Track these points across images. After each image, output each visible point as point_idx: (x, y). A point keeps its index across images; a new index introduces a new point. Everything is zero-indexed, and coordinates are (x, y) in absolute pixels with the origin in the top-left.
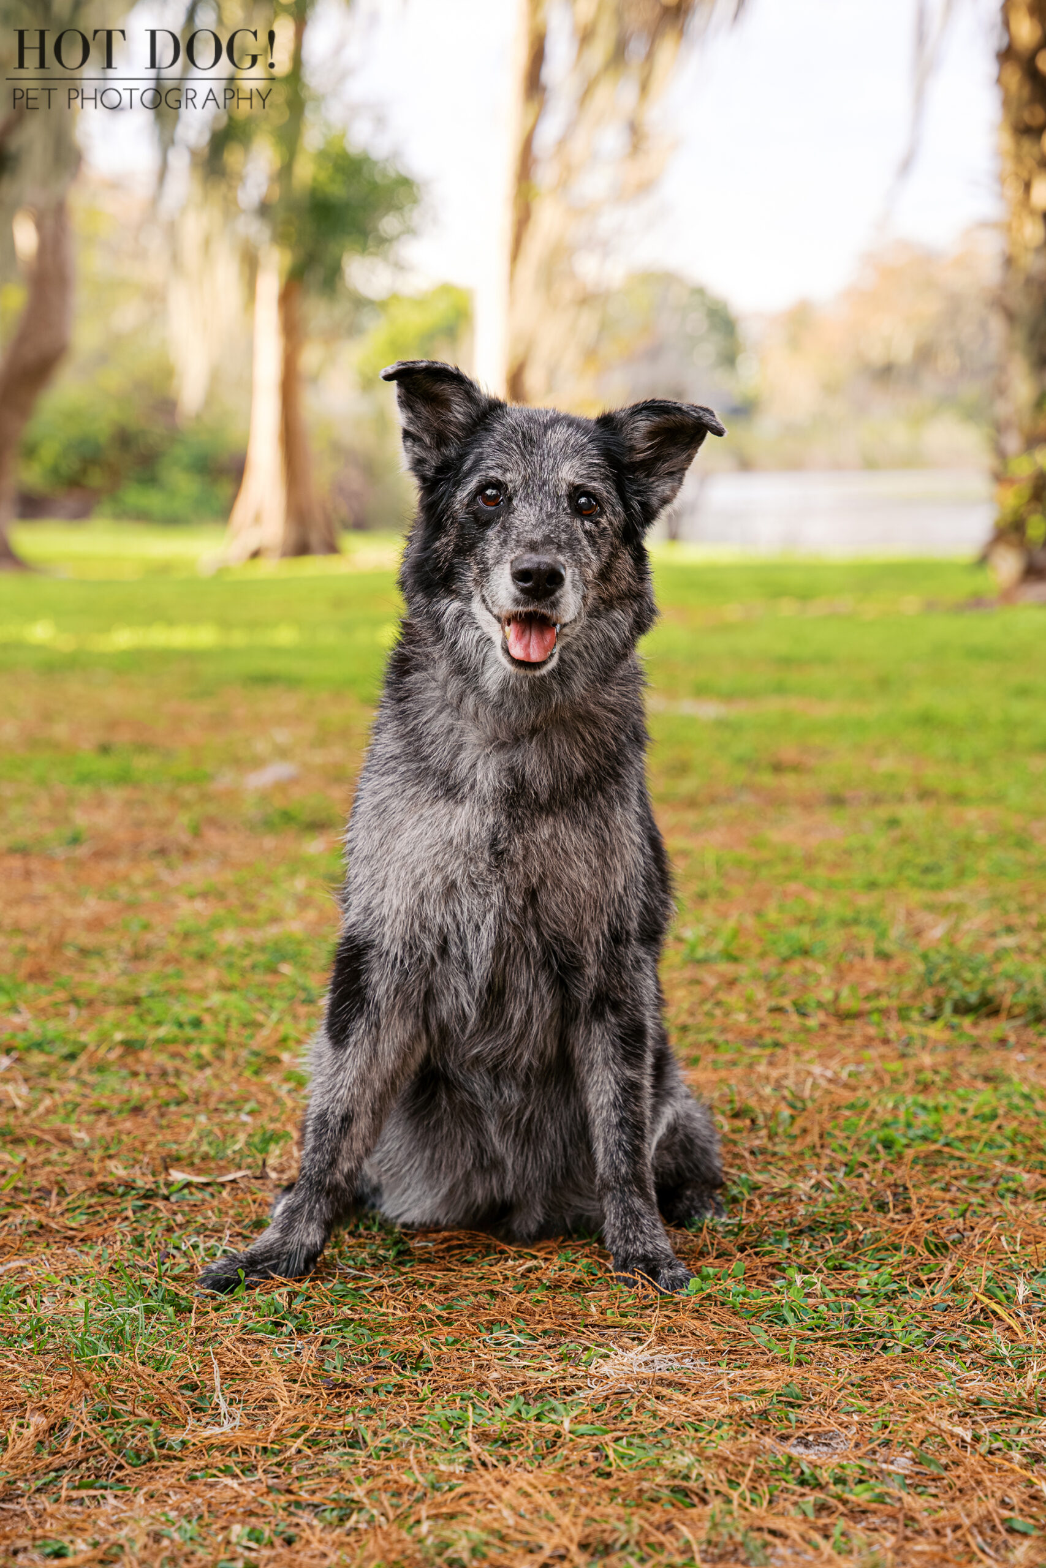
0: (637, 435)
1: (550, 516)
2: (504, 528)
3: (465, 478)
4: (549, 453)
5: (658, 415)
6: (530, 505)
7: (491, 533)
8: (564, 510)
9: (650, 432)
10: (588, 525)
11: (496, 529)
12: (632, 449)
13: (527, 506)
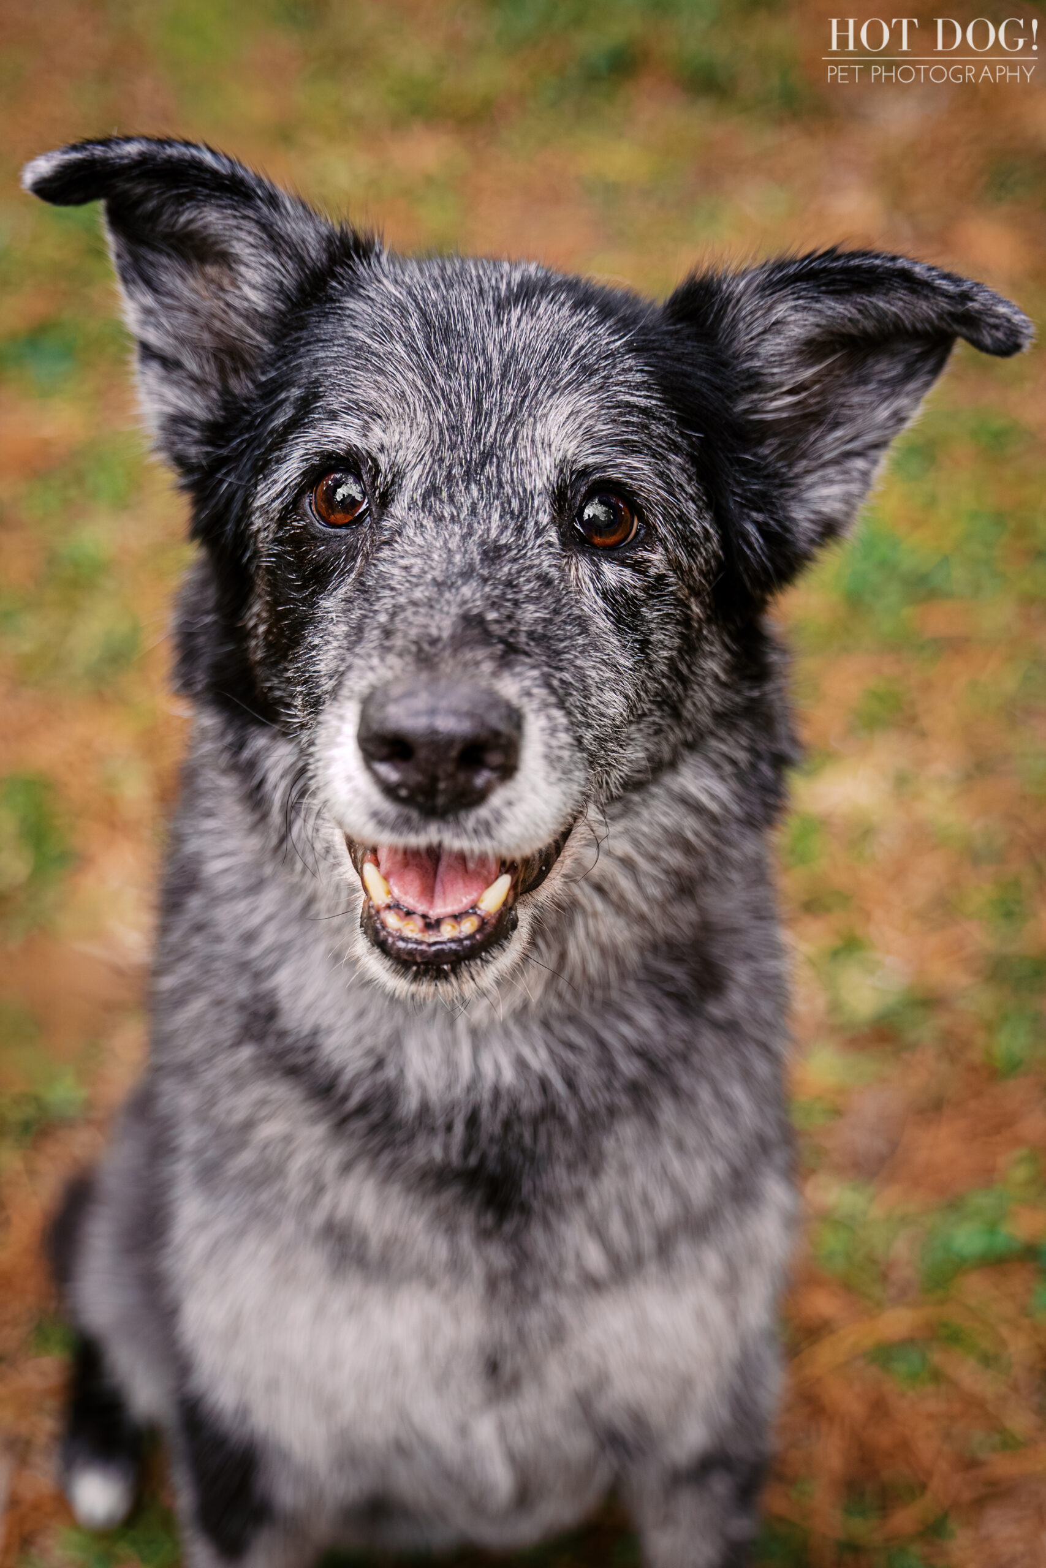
0: (773, 346)
1: (493, 553)
2: (362, 588)
3: (272, 448)
4: (506, 367)
5: (837, 294)
6: (440, 519)
7: (330, 604)
8: (539, 533)
9: (809, 342)
10: (612, 574)
11: (341, 592)
12: (755, 382)
13: (429, 523)
